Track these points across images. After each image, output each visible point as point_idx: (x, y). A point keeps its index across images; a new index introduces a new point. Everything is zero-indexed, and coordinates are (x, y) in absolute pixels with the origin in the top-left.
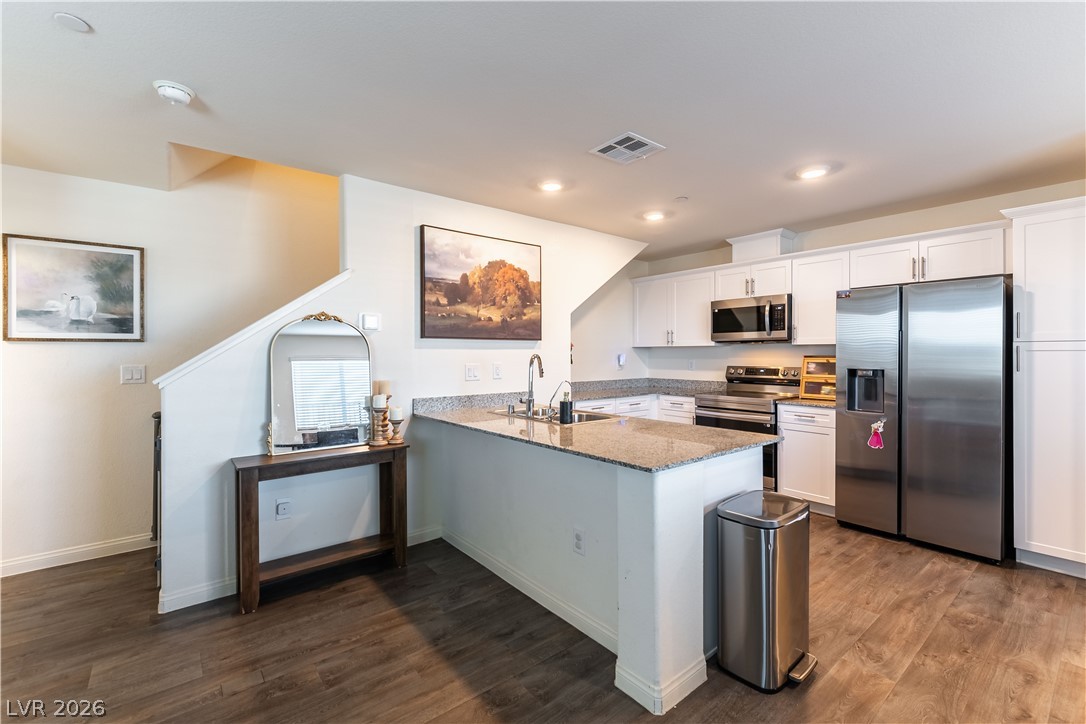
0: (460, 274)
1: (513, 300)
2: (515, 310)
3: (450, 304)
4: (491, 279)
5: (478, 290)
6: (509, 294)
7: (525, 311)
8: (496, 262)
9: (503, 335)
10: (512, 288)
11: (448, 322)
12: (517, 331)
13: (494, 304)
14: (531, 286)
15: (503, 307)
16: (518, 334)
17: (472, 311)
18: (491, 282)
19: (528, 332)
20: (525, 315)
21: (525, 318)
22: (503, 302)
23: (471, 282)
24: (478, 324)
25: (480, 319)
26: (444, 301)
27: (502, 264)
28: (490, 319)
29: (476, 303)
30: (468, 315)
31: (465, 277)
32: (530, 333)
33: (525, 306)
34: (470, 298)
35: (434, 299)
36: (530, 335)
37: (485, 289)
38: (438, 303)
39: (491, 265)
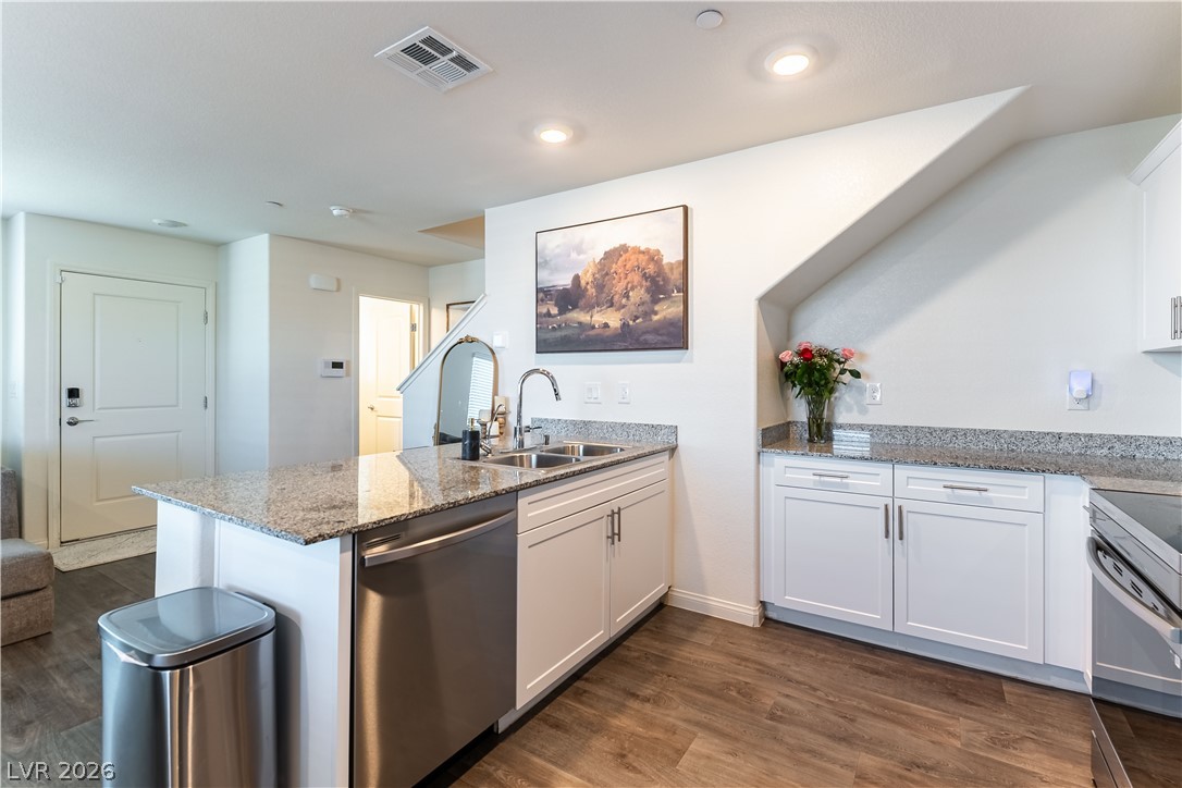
0: (572, 276)
1: (638, 295)
2: (641, 309)
3: (560, 314)
4: (607, 274)
5: (592, 291)
6: (633, 288)
7: (656, 308)
8: (615, 250)
9: (624, 345)
10: (636, 278)
11: (558, 334)
12: (642, 338)
13: (611, 306)
14: (667, 270)
15: (624, 306)
16: (646, 342)
17: (583, 317)
18: (607, 278)
19: (660, 338)
20: (656, 313)
21: (655, 318)
22: (624, 301)
23: (583, 283)
24: (592, 333)
25: (593, 327)
26: (554, 311)
27: (624, 249)
28: (606, 325)
29: (589, 308)
30: (580, 323)
31: (577, 279)
32: (665, 338)
33: (655, 301)
34: (581, 303)
35: (545, 311)
36: (665, 343)
37: (600, 287)
38: (548, 314)
39: (608, 255)
